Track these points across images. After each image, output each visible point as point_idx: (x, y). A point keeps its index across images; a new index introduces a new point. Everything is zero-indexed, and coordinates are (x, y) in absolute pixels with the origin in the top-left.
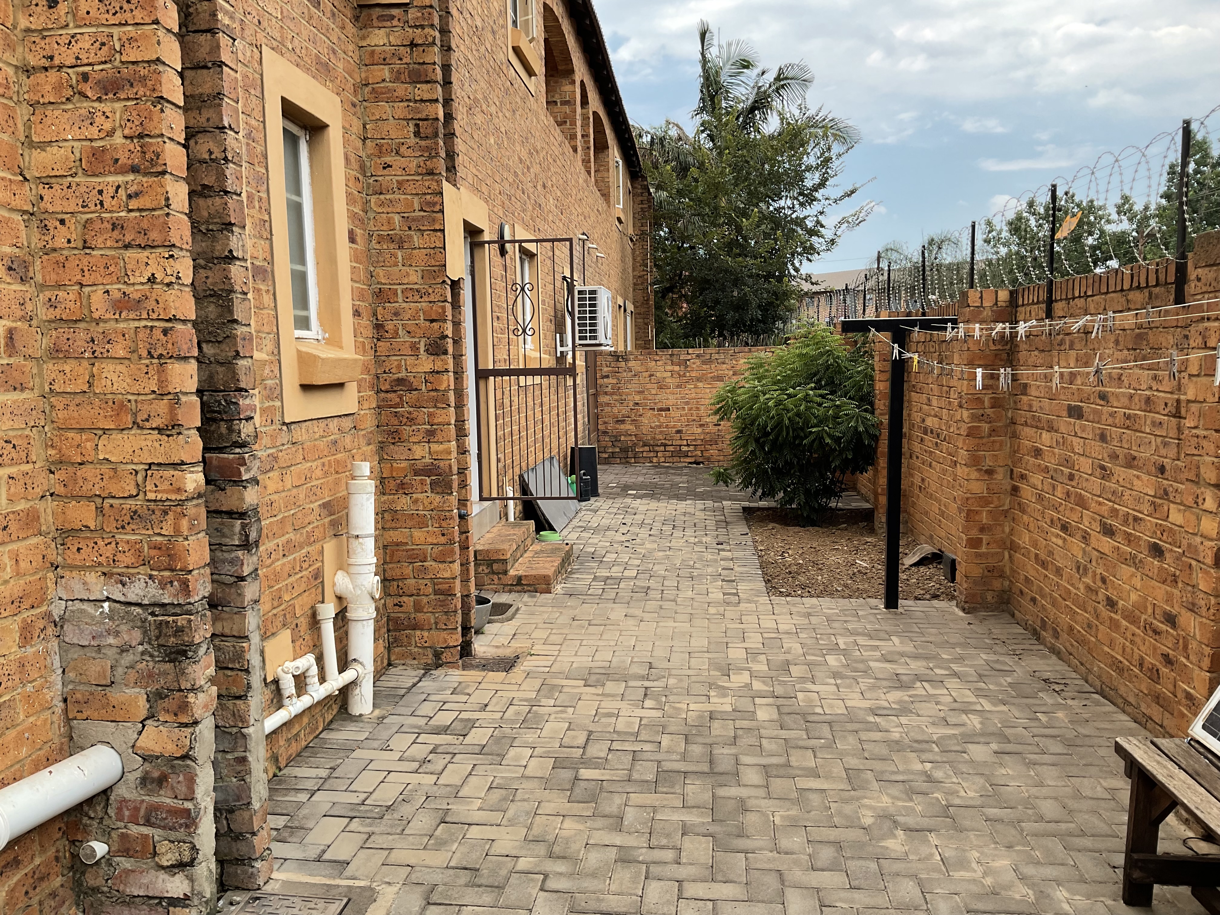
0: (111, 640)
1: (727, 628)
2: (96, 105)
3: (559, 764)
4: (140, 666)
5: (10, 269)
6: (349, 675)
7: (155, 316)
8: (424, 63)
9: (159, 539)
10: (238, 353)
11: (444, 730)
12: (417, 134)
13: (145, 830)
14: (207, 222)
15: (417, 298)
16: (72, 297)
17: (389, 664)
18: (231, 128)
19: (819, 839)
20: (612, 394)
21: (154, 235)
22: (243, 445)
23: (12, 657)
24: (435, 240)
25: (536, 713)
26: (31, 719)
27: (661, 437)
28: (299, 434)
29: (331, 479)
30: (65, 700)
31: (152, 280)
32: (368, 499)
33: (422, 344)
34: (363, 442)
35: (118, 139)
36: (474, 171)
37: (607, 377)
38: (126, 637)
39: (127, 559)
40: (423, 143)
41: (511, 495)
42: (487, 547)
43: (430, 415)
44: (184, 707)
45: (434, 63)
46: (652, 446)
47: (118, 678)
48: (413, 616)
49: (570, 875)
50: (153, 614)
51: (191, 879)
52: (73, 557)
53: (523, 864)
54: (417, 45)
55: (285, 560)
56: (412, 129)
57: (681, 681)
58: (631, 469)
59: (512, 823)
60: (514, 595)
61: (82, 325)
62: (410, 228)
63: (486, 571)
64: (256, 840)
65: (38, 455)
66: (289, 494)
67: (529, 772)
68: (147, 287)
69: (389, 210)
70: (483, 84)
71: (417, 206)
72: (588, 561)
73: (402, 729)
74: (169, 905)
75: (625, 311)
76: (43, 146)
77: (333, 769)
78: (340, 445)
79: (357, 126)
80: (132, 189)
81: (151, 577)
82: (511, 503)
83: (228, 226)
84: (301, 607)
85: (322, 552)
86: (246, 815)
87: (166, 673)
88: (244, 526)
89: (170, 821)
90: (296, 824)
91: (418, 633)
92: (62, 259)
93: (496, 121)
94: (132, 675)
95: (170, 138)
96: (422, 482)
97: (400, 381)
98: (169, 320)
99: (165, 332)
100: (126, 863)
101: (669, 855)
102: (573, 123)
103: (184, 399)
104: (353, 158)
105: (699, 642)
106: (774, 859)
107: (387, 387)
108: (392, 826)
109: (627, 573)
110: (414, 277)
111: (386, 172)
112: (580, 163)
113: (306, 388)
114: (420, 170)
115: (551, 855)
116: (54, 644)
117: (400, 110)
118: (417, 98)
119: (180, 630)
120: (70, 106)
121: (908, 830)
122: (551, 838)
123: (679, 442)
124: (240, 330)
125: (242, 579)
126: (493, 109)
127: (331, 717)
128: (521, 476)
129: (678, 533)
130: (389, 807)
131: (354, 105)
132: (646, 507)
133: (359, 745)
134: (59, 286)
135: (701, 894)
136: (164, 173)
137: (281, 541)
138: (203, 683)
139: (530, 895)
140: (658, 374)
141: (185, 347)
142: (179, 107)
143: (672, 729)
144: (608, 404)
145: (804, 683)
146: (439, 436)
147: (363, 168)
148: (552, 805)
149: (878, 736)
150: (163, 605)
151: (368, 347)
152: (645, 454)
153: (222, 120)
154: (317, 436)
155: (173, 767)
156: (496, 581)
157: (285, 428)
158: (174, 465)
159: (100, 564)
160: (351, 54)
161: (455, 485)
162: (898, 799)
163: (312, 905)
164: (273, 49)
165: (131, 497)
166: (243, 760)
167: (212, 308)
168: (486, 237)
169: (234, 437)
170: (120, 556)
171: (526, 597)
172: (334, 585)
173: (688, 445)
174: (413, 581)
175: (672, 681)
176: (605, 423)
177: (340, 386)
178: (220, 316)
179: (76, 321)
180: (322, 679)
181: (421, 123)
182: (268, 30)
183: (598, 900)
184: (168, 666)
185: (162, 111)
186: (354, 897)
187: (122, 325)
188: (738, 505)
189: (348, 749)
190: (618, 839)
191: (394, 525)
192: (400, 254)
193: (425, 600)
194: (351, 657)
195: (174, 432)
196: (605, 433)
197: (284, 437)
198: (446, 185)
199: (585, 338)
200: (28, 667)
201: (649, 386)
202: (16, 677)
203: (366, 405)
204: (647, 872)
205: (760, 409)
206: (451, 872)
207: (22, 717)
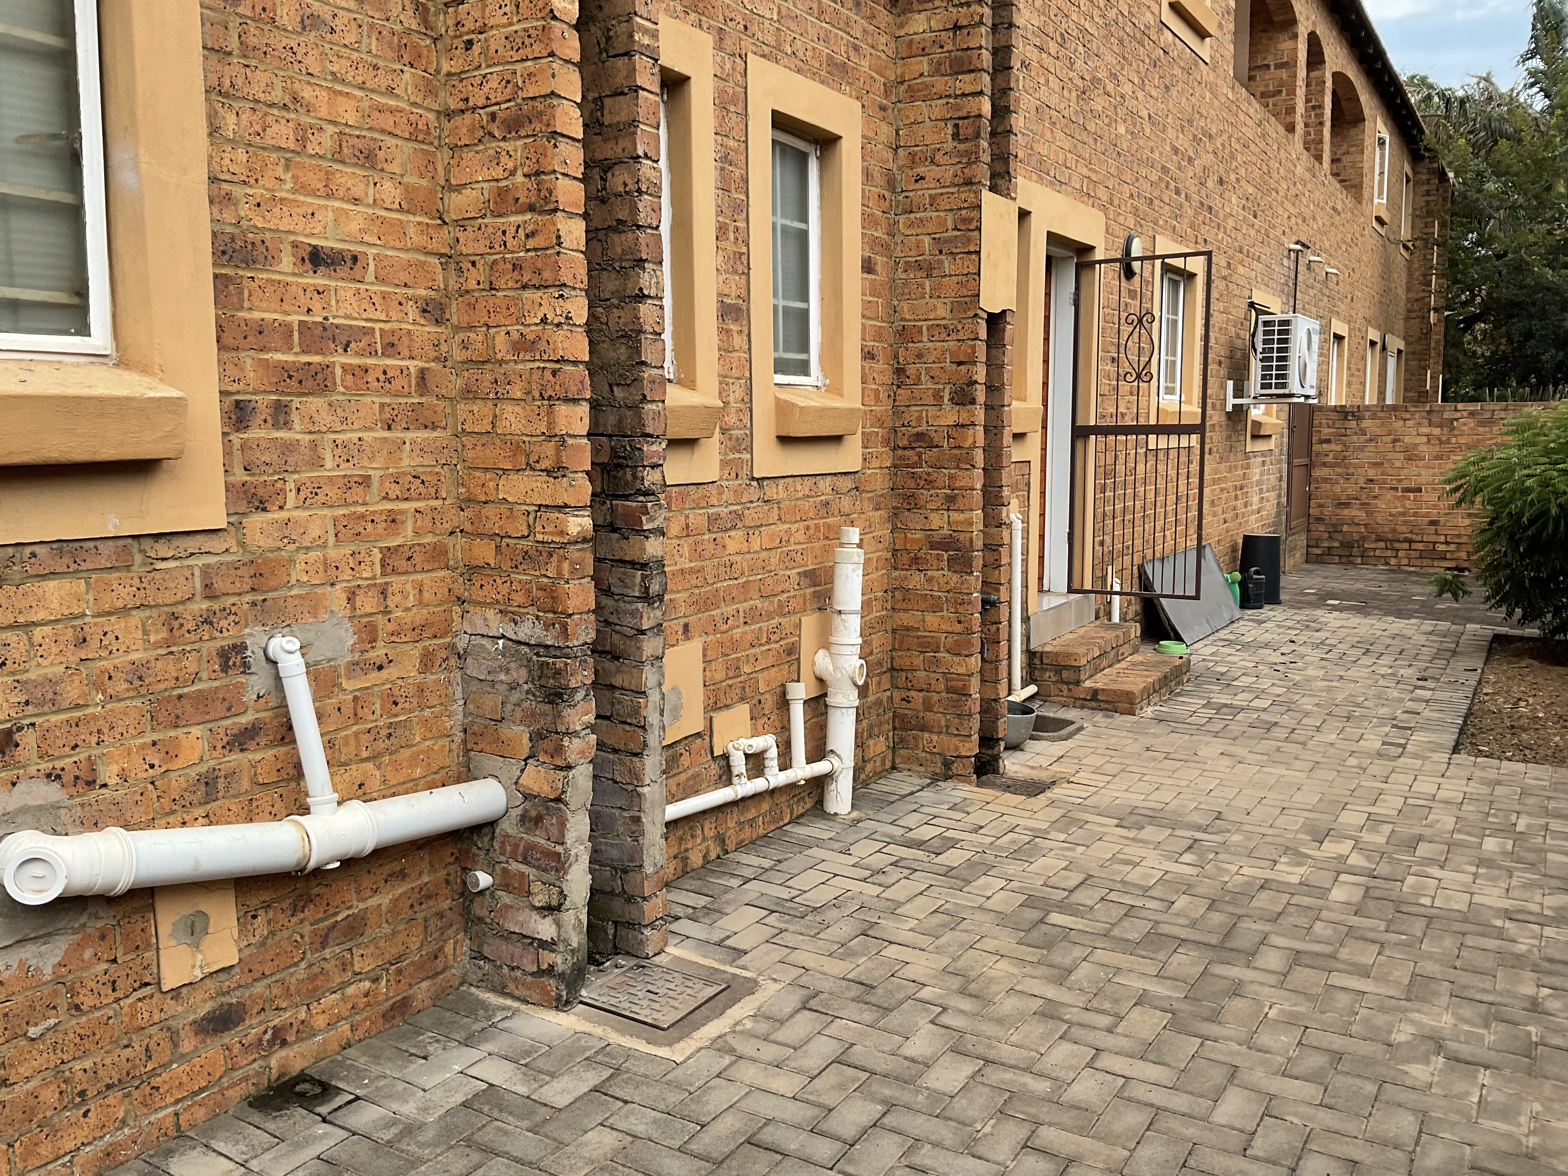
0: (503, 677)
1: (1359, 786)
2: (502, 144)
3: (1030, 902)
4: (526, 704)
5: (425, 311)
6: (821, 767)
7: (546, 357)
8: (968, 49)
9: (545, 580)
10: (645, 397)
11: (919, 844)
12: (955, 136)
13: (523, 868)
14: (621, 260)
15: (944, 336)
16: (480, 338)
17: (894, 768)
18: (646, 156)
19: (1316, 1044)
20: (1333, 466)
21: (546, 275)
22: (647, 493)
23: (410, 681)
24: (966, 265)
25: (1036, 845)
26: (428, 743)
27: (1404, 529)
28: (772, 491)
29: (817, 545)
30: (465, 731)
31: (544, 320)
32: (854, 570)
33: (947, 391)
34: (867, 506)
35: (519, 178)
36: (1085, 172)
37: (1328, 441)
38: (515, 675)
39: (519, 598)
40: (962, 147)
41: (1117, 588)
42: (1057, 649)
43: (951, 477)
44: (559, 750)
45: (980, 47)
46: (1390, 542)
47: (507, 715)
48: (921, 714)
49: (972, 1015)
50: (537, 654)
51: (558, 924)
52: (479, 595)
53: (926, 993)
54: (961, 28)
55: (747, 628)
56: (950, 130)
57: (1249, 839)
58: (1352, 573)
59: (938, 950)
60: (1086, 712)
61: (488, 366)
62: (941, 252)
63: (1054, 679)
64: (646, 906)
65: (448, 492)
66: (756, 556)
67: (989, 904)
68: (540, 327)
69: (920, 231)
70: (1110, 58)
71: (950, 224)
72: (1210, 683)
73: (874, 836)
74: (539, 946)
75: (1384, 348)
76: (459, 188)
77: (780, 861)
78: (834, 508)
79: (885, 132)
80: (530, 228)
81: (537, 617)
82: (1116, 599)
83: (640, 262)
84: (765, 683)
85: (799, 625)
86: (638, 877)
87: (544, 714)
88: (644, 577)
89: (543, 863)
90: (716, 906)
91: (926, 735)
92: (473, 300)
93: (1130, 103)
94: (519, 714)
95: (563, 174)
96: (939, 558)
97: (920, 436)
98: (558, 361)
99: (554, 373)
100: (506, 898)
101: (1105, 1021)
102: (1292, 92)
103: (570, 441)
104: (876, 172)
105: (1309, 797)
106: (1238, 1053)
107: (904, 442)
108: (808, 927)
109: (1257, 703)
110: (942, 311)
111: (918, 186)
112: (1300, 146)
113: (785, 440)
114: (956, 180)
115: (963, 992)
116: (457, 675)
117: (938, 108)
118: (958, 92)
119: (558, 673)
120: (481, 147)
121: (1454, 1059)
122: (973, 974)
123: (1433, 538)
124: (648, 373)
125: (643, 632)
126: (1127, 89)
127: (801, 811)
128: (1141, 568)
129: (1367, 661)
130: (815, 909)
131: (883, 108)
132: (1339, 623)
133: (819, 843)
134: (471, 328)
135: (1117, 1068)
136: (556, 210)
137: (742, 607)
138: (578, 728)
139: (916, 1023)
140: (1407, 440)
141: (574, 389)
142: (578, 141)
143: (1200, 890)
144: (1326, 480)
145: (1428, 866)
146: (960, 503)
147: (891, 184)
148: (996, 942)
149: (1492, 944)
150: (547, 647)
151: (883, 395)
152: (1378, 553)
153: (635, 149)
154: (800, 495)
155: (547, 808)
156: (1065, 693)
157: (755, 483)
158: (559, 508)
159: (498, 601)
160: (881, 47)
161: (978, 563)
162: (1467, 1021)
163: (691, 984)
164: (764, 56)
165: (523, 537)
166: (637, 820)
167: (623, 349)
168: (1099, 255)
169: (638, 485)
170: (514, 596)
171: (1099, 717)
172: (813, 664)
173: (1447, 543)
174: (924, 674)
175: (1236, 838)
176: (1321, 506)
177: (837, 439)
178: (630, 358)
179: (483, 362)
180: (785, 766)
181: (960, 122)
182: (759, 35)
183: (990, 1047)
184: (548, 707)
185: (555, 146)
186: (734, 985)
187: (520, 366)
188: (1488, 631)
189: (805, 845)
190: (1051, 992)
191: (905, 606)
192: (927, 283)
193: (935, 697)
194: (829, 748)
195: (559, 474)
196: (1319, 520)
197: (753, 493)
198: (987, 196)
199: (1269, 386)
200: (427, 693)
201: (1391, 455)
202: (415, 701)
203: (875, 463)
204: (1065, 1033)
205: (1513, 490)
206: (844, 983)
207: (418, 739)
